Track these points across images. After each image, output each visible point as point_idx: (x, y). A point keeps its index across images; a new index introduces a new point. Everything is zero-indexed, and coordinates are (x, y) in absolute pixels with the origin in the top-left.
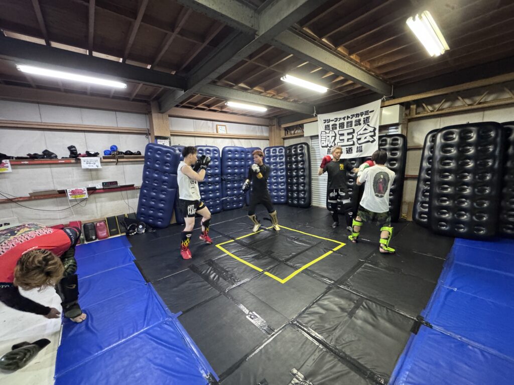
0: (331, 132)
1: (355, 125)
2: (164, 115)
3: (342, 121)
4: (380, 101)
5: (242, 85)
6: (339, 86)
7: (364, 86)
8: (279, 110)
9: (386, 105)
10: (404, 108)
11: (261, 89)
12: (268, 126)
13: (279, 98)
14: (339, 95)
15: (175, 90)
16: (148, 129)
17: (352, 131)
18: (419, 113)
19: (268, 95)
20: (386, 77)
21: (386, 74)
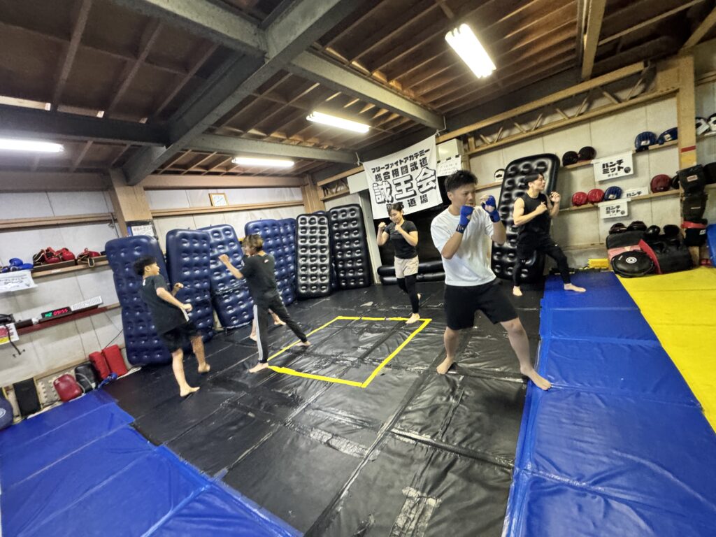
0: (384, 183)
1: (412, 170)
2: (135, 187)
3: (395, 167)
4: (433, 137)
5: (253, 131)
6: (382, 123)
7: (413, 120)
8: (310, 163)
9: (441, 141)
10: (462, 142)
11: (281, 135)
12: (298, 187)
13: (308, 145)
14: (385, 134)
15: (149, 147)
16: (112, 214)
17: (409, 178)
18: (478, 147)
19: (293, 143)
20: (436, 107)
21: (434, 103)
